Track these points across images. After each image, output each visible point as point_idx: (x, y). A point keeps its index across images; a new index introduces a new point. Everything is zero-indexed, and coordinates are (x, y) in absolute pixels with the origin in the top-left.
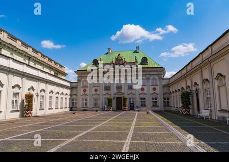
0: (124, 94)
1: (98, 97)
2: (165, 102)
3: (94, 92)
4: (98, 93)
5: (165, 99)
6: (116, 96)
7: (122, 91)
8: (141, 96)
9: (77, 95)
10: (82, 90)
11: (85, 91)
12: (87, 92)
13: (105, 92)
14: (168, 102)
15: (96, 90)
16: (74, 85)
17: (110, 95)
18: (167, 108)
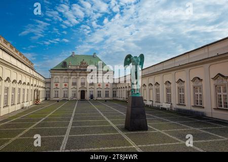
0: (86, 88)
1: (67, 90)
2: (113, 94)
3: (64, 87)
4: (67, 87)
5: (113, 92)
6: (80, 90)
7: (85, 86)
8: (98, 90)
9: (50, 89)
10: (54, 84)
11: (57, 85)
12: (59, 87)
13: (72, 87)
14: (116, 94)
15: (65, 85)
16: (48, 81)
17: (76, 89)
18: (115, 98)
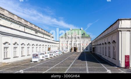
1: (67, 47)
3: (65, 45)
5: (90, 48)
7: (76, 45)
11: (62, 45)
17: (71, 46)
